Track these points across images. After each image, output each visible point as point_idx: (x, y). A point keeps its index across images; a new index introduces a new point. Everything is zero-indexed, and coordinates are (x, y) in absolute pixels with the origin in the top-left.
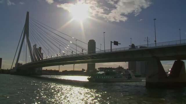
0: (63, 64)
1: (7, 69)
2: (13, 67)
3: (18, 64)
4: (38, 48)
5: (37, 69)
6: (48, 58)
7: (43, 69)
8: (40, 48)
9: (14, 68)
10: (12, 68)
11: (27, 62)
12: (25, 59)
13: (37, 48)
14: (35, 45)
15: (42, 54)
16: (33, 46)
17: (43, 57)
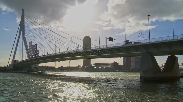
0: (59, 60)
1: (3, 66)
2: (9, 64)
3: (14, 61)
4: (34, 45)
5: (33, 66)
6: (44, 55)
7: (39, 66)
8: (36, 45)
11: (24, 59)
12: (22, 56)
13: (33, 45)
14: (31, 42)
15: (38, 51)
16: (29, 43)
17: (39, 53)
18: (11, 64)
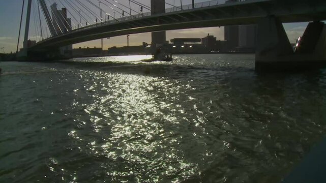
0: (108, 36)
1: (9, 53)
2: (19, 48)
3: (27, 43)
4: (61, 10)
5: (63, 49)
6: (80, 27)
7: (73, 48)
8: (64, 10)
9: (21, 49)
10: (19, 50)
11: (44, 38)
12: (40, 33)
13: (58, 9)
14: (54, 5)
15: (69, 20)
16: (51, 6)
17: (71, 25)
18: (23, 47)
